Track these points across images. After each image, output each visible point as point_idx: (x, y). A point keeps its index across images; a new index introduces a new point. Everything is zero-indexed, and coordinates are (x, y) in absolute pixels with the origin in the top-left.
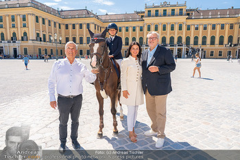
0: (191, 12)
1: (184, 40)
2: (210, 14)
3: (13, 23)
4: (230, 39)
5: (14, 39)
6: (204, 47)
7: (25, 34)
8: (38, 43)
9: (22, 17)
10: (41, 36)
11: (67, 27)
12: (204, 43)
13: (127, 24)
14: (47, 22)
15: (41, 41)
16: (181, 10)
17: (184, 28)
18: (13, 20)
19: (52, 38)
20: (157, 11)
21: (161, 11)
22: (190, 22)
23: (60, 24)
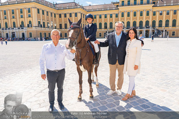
1: (151, 23)
3: (22, 14)
5: (22, 26)
6: (167, 28)
7: (30, 22)
8: (39, 29)
9: (27, 10)
10: (42, 23)
11: (60, 16)
12: (167, 25)
13: (105, 12)
14: (45, 13)
15: (41, 27)
17: (151, 14)
18: (21, 12)
19: (49, 25)
20: (129, 1)
21: (132, 1)
22: (155, 9)
23: (55, 14)
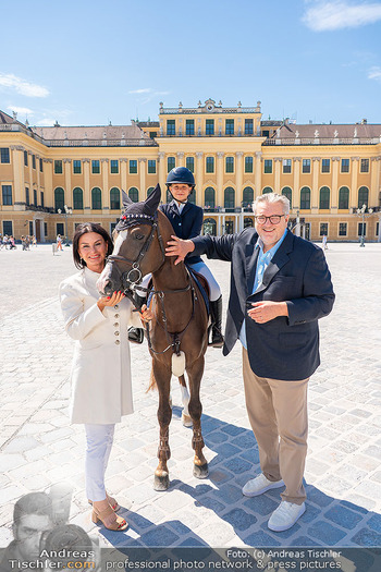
2: (316, 134)
4: (364, 194)
6: (305, 213)
12: (305, 204)
13: (114, 154)
16: (249, 122)
17: (258, 166)
20: (190, 123)
22: (271, 153)
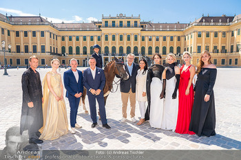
0: (144, 25)
2: (161, 27)
4: (179, 49)
13: (84, 34)
16: (136, 22)
20: (114, 22)
21: (117, 23)
23: (9, 31)
